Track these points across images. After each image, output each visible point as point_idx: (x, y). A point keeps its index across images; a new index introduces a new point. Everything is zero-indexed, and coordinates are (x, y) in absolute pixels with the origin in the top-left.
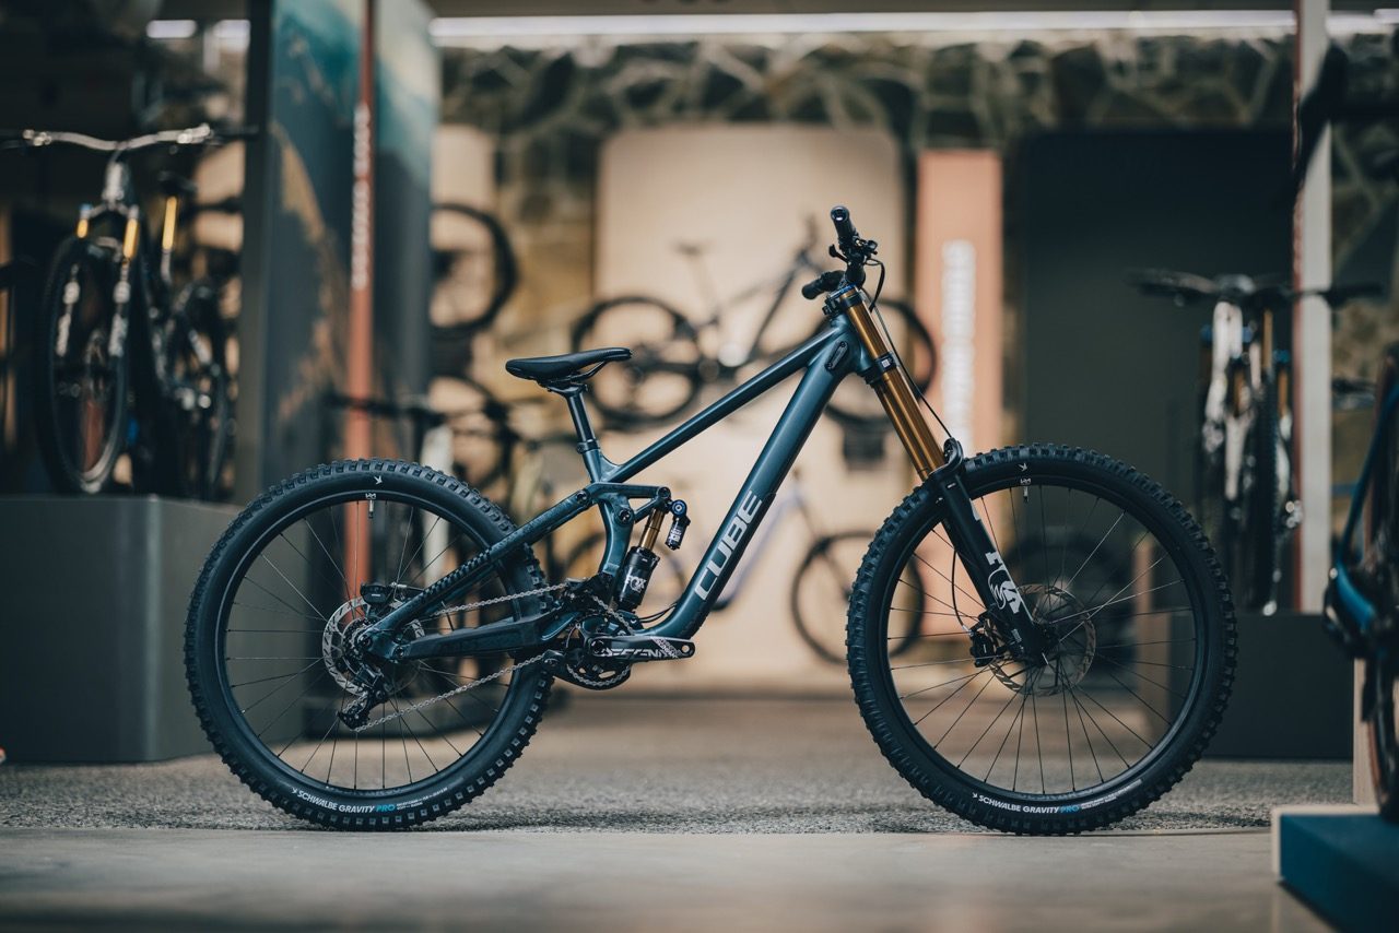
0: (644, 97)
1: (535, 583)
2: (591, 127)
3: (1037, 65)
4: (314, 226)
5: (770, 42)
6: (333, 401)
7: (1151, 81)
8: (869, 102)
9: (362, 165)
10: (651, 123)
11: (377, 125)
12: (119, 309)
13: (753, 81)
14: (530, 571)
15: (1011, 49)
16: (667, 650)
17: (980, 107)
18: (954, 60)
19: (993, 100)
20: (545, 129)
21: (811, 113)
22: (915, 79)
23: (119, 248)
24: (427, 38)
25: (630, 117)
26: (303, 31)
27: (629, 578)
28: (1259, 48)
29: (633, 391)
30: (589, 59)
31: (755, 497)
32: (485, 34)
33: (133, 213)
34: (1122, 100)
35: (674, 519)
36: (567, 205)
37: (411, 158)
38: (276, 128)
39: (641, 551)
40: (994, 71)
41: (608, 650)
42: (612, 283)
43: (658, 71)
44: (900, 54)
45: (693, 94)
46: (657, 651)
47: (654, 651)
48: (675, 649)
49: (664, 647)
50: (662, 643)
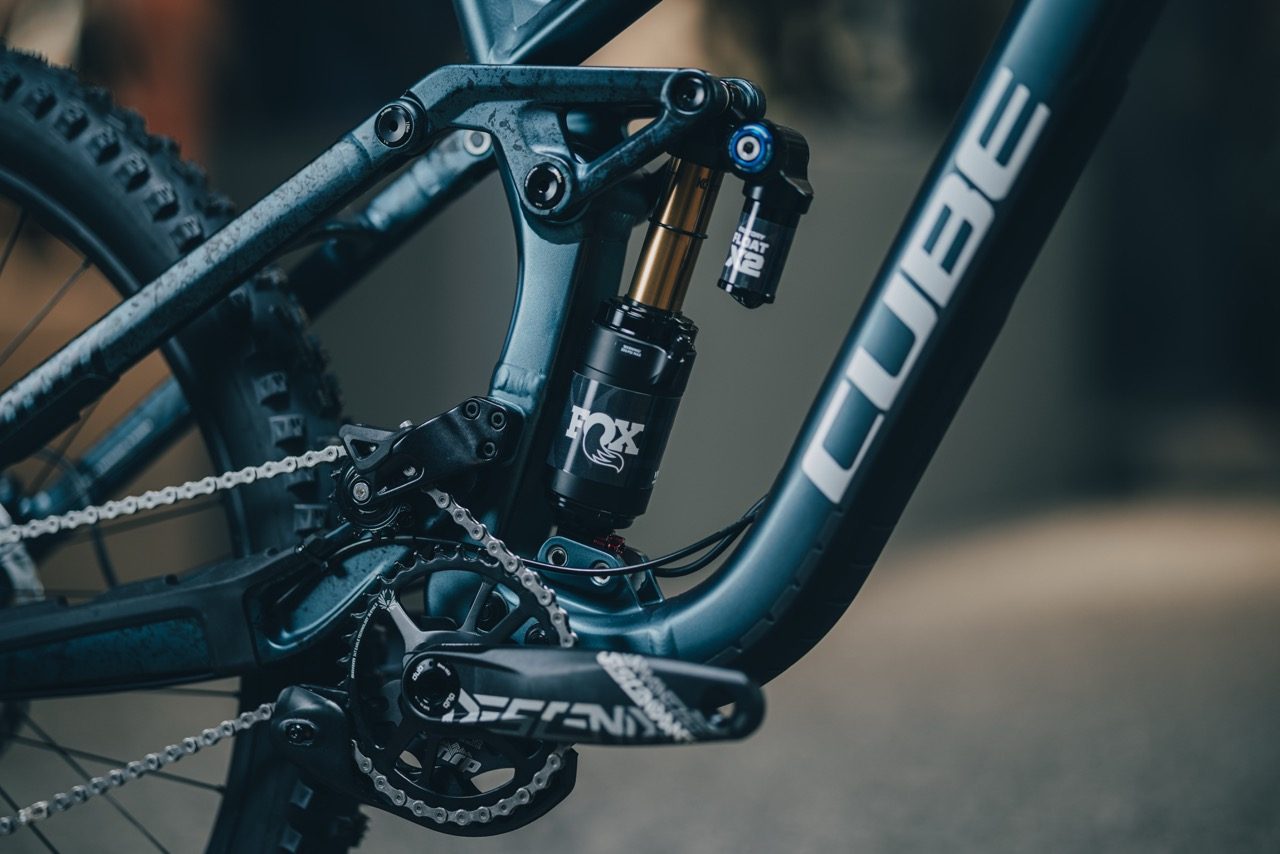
1: (279, 434)
14: (262, 393)
16: (656, 711)
27: (582, 419)
31: (1022, 94)
35: (747, 191)
39: (627, 322)
41: (464, 699)
46: (619, 711)
47: (611, 715)
48: (683, 709)
49: (643, 698)
50: (638, 683)
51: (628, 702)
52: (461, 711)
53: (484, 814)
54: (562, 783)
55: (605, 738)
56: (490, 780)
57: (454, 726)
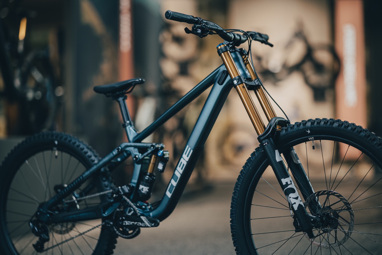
27: (141, 187)
31: (190, 149)
46: (143, 223)
47: (142, 224)
48: (150, 223)
49: (146, 222)
50: (145, 220)
51: (144, 222)
52: (125, 223)
53: (130, 236)
54: (139, 232)
55: (142, 227)
56: (130, 232)
57: (125, 225)
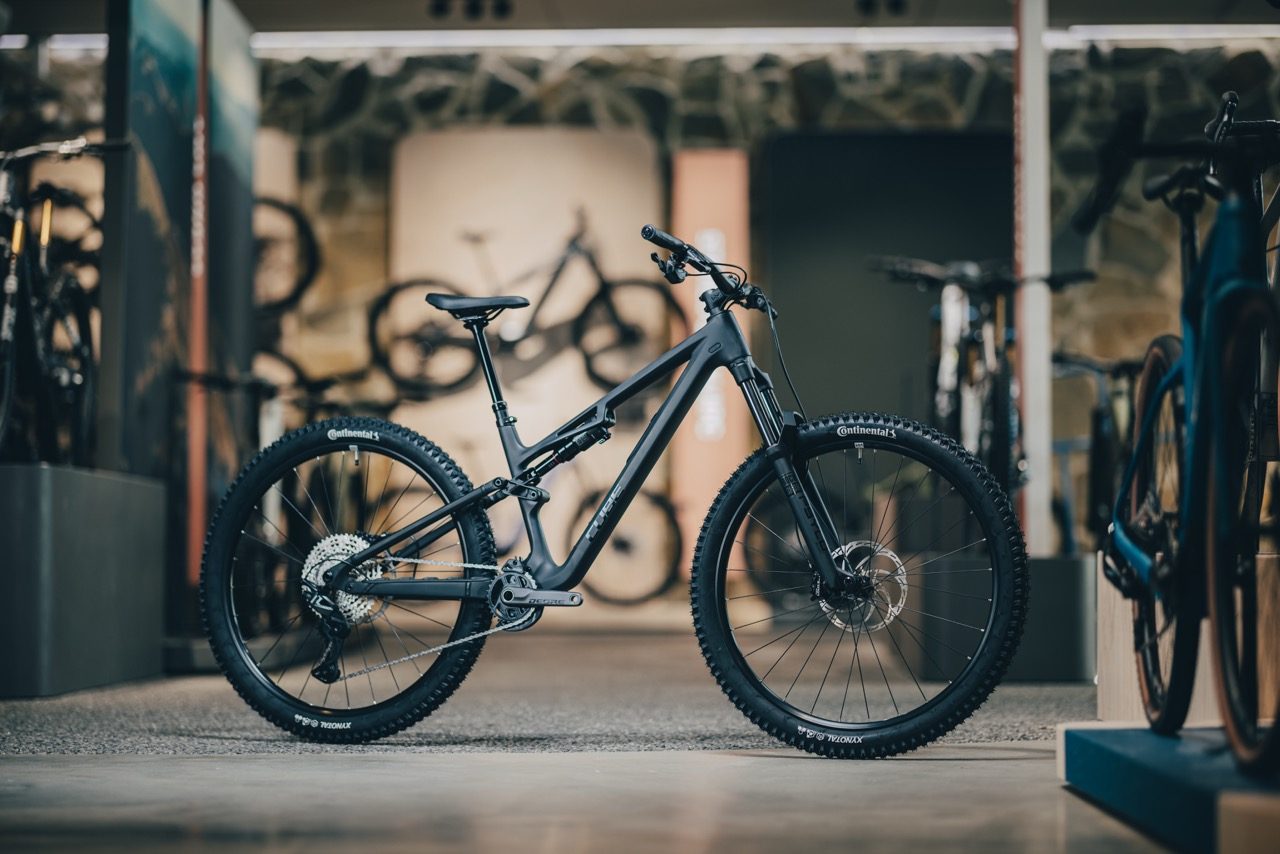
0: (431, 102)
2: (386, 129)
3: (776, 75)
4: (163, 224)
5: (542, 55)
6: (177, 376)
7: (878, 89)
8: (630, 108)
9: (199, 168)
10: (438, 126)
11: (211, 131)
12: (9, 298)
13: (528, 89)
15: (755, 60)
17: (727, 111)
18: (705, 70)
19: (739, 106)
20: (343, 131)
21: (579, 117)
22: (670, 86)
23: (8, 245)
24: (248, 51)
25: (420, 122)
26: (153, 51)
28: (970, 61)
29: (423, 363)
30: (382, 69)
32: (290, 46)
33: (20, 214)
34: (852, 106)
36: (363, 198)
37: (237, 160)
38: (131, 137)
40: (740, 80)
42: (405, 267)
43: (443, 80)
44: (658, 65)
45: (475, 100)
